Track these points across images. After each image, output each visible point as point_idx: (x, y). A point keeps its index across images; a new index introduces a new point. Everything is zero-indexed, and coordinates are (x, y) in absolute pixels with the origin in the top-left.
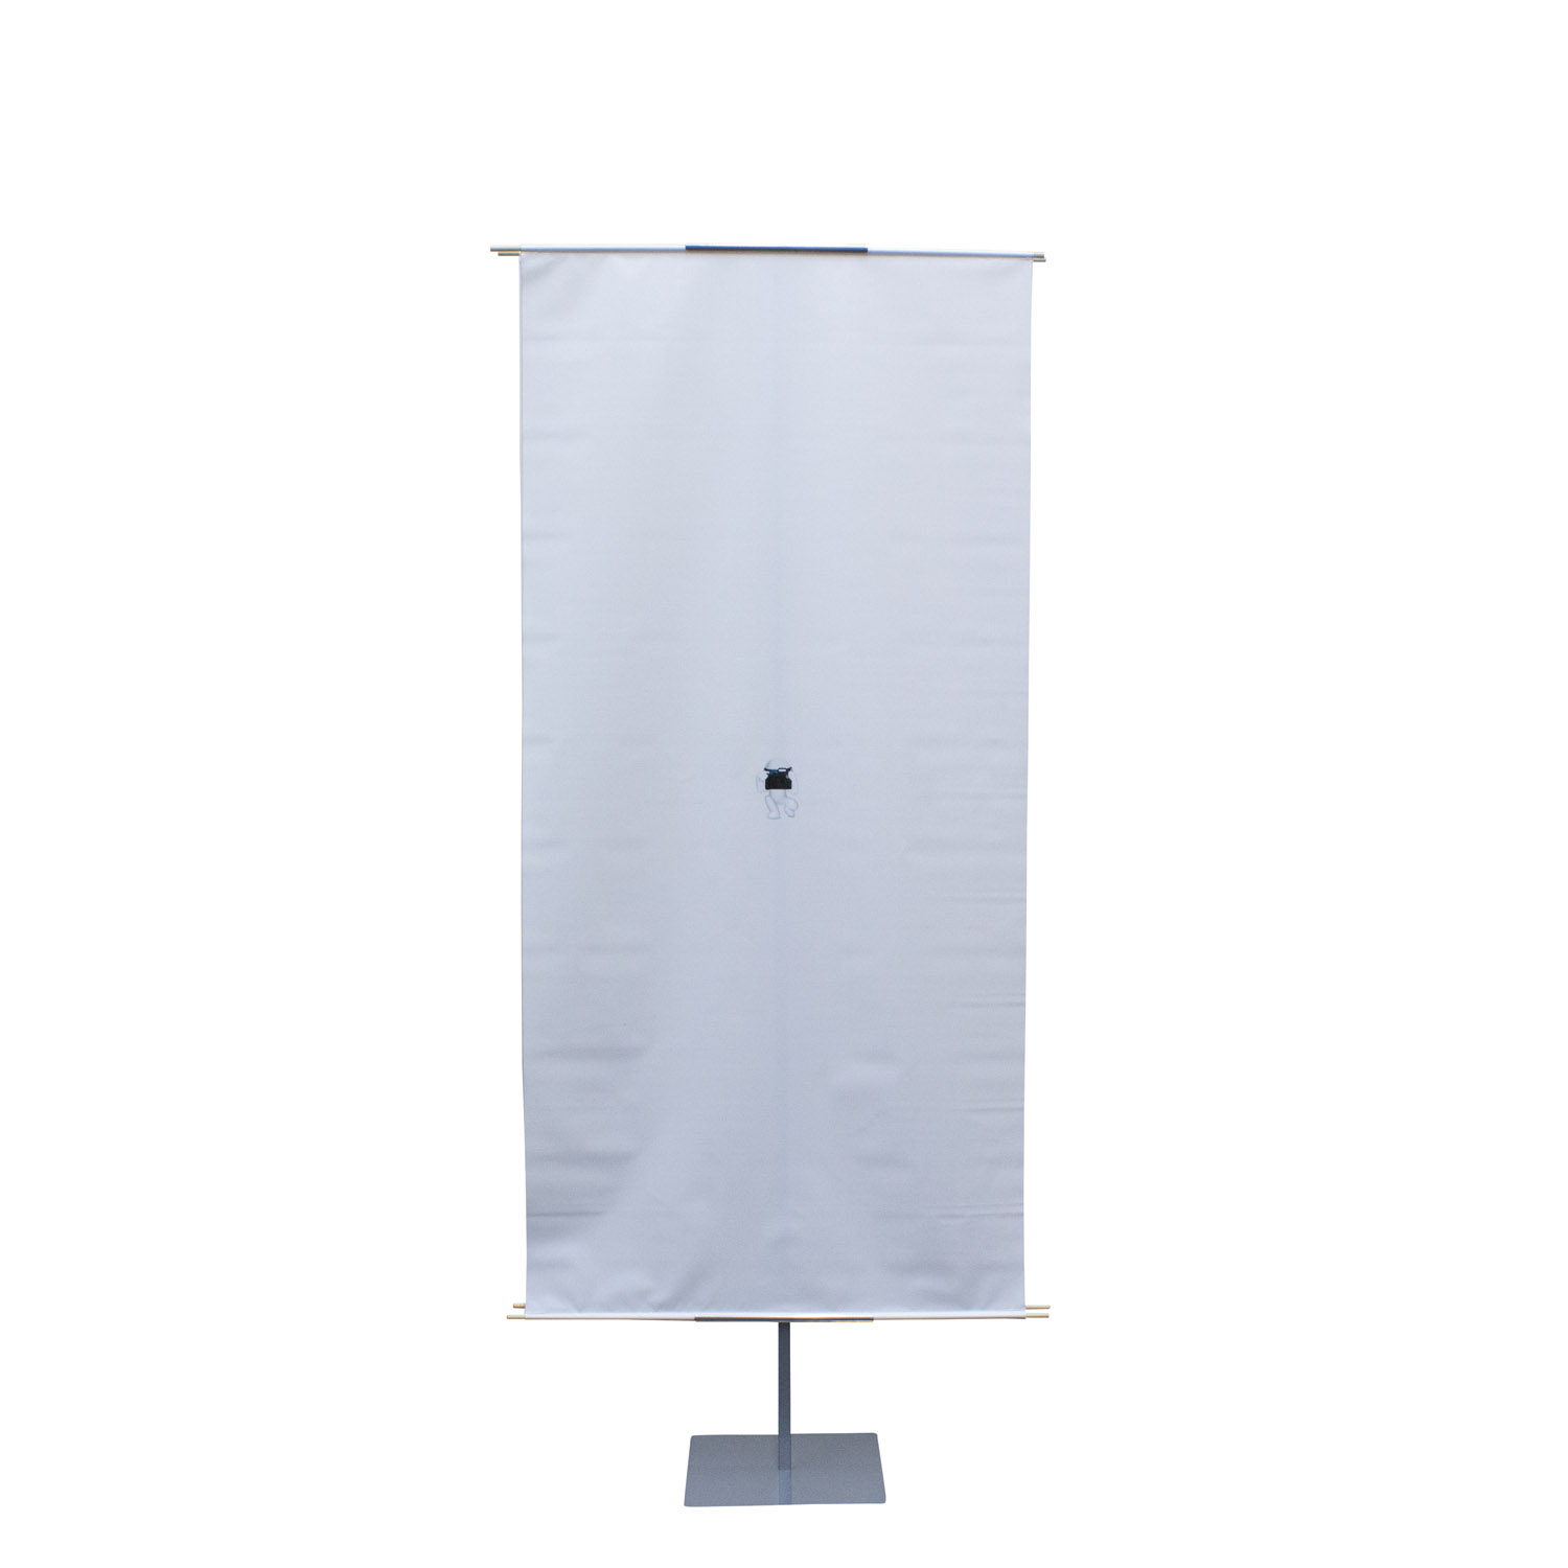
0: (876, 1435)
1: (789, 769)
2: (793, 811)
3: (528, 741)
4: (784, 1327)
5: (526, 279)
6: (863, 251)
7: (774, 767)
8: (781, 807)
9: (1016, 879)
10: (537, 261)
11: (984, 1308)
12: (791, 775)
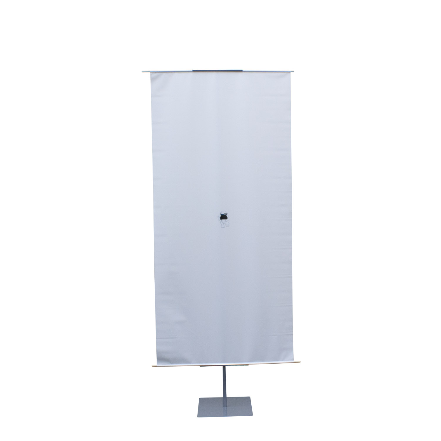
0: (250, 397)
1: (227, 214)
2: (228, 225)
3: (155, 207)
4: (224, 368)
5: (153, 80)
6: (241, 71)
7: (223, 213)
8: (225, 224)
9: (289, 243)
10: (155, 74)
11: (283, 360)
12: (227, 216)
